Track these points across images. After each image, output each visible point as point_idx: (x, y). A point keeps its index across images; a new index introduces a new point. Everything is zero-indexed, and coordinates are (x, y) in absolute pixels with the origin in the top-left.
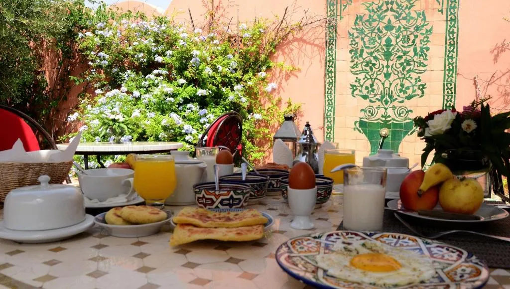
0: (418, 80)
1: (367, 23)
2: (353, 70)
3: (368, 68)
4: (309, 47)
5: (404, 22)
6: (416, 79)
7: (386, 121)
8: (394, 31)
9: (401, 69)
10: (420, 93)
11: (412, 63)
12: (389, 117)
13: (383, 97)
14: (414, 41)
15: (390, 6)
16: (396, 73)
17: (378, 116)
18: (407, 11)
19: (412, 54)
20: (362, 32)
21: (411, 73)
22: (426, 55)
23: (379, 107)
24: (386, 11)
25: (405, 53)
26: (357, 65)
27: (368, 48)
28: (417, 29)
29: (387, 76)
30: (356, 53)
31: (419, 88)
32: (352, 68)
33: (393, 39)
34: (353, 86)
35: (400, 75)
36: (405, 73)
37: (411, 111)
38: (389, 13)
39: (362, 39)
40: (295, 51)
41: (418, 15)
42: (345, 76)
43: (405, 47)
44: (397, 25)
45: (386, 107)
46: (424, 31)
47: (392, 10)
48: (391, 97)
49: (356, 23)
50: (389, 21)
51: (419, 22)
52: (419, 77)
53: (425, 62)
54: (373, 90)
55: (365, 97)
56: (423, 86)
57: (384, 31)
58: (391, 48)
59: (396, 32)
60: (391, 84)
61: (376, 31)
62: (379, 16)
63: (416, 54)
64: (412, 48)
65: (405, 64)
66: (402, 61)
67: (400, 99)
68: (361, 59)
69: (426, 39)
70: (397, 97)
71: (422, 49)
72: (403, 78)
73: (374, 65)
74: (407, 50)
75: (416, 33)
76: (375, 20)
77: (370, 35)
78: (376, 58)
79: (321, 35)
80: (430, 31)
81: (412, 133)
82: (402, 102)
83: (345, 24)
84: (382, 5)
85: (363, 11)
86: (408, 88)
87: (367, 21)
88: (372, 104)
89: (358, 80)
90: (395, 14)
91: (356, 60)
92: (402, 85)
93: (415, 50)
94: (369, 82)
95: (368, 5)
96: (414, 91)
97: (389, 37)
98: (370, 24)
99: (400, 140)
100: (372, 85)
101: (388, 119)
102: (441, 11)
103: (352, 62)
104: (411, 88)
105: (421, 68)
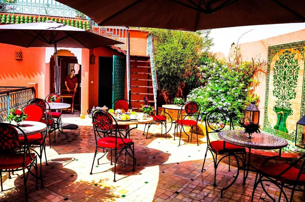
0: (294, 91)
1: (279, 64)
2: (274, 84)
3: (278, 84)
4: (263, 73)
5: (290, 64)
6: (293, 90)
7: (283, 108)
8: (287, 68)
9: (288, 85)
10: (294, 96)
11: (292, 83)
12: (284, 106)
13: (282, 97)
14: (293, 73)
15: (286, 57)
16: (287, 87)
17: (281, 106)
18: (292, 59)
19: (292, 78)
20: (277, 68)
21: (292, 87)
22: (297, 80)
23: (281, 101)
24: (285, 59)
25: (290, 78)
26: (275, 82)
27: (279, 75)
28: (295, 67)
29: (284, 88)
30: (275, 77)
31: (294, 95)
32: (274, 83)
33: (287, 71)
34: (274, 91)
35: (288, 87)
36: (290, 87)
37: (291, 104)
38: (286, 60)
39: (277, 71)
40: (259, 75)
41: (295, 61)
42: (272, 88)
43: (290, 75)
44: (288, 65)
45: (283, 101)
46: (297, 68)
47: (287, 59)
48: (285, 97)
49: (276, 64)
50: (286, 63)
51: (295, 64)
52: (294, 89)
53: (297, 83)
54: (280, 93)
55: (277, 96)
56: (295, 93)
57: (284, 68)
58: (286, 75)
59: (288, 68)
60: (285, 92)
61: (282, 68)
62: (283, 61)
63: (294, 79)
64: (293, 76)
65: (290, 83)
66: (289, 82)
67: (288, 99)
68: (276, 79)
69: (297, 72)
70: (287, 98)
71: (296, 76)
72: (289, 89)
73: (280, 82)
74: (291, 76)
75: (294, 69)
76: (281, 63)
77: (279, 69)
78: (281, 80)
79: (265, 68)
80: (299, 68)
81: (291, 115)
82: (288, 100)
83: (273, 64)
84: (284, 56)
85: (278, 59)
86: (290, 94)
87: (279, 63)
88: (279, 100)
89: (275, 89)
90: (288, 60)
91: (275, 80)
92: (289, 92)
93: (293, 77)
94: (278, 90)
95: (280, 56)
96: (292, 96)
97: (285, 71)
98: (280, 64)
99: (287, 117)
100: (279, 91)
101: (284, 107)
102: (303, 59)
103: (274, 81)
104: (291, 94)
105: (295, 85)
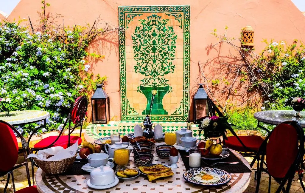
0: (171, 64)
1: (142, 32)
2: (135, 58)
3: (143, 57)
4: (109, 44)
5: (162, 32)
6: (170, 63)
7: (155, 86)
8: (157, 36)
9: (161, 57)
10: (171, 70)
11: (167, 54)
12: (156, 84)
13: (152, 73)
14: (168, 43)
15: (154, 22)
16: (159, 60)
17: (151, 84)
18: (163, 26)
19: (167, 49)
20: (139, 36)
21: (166, 60)
22: (174, 50)
23: (150, 79)
24: (153, 25)
25: (163, 49)
26: (137, 55)
27: (143, 45)
28: (169, 36)
29: (154, 61)
30: (136, 48)
31: (171, 68)
32: (135, 56)
33: (157, 41)
34: (136, 67)
35: (161, 61)
36: (164, 60)
37: (168, 80)
38: (154, 26)
39: (140, 40)
40: (100, 46)
41: (169, 28)
42: (131, 61)
43: (163, 45)
44: (158, 33)
45: (154, 78)
46: (173, 37)
47: (155, 25)
48: (157, 73)
49: (136, 31)
50: (154, 31)
51: (170, 32)
52: (171, 62)
53: (174, 54)
54: (147, 69)
55: (143, 73)
56: (173, 67)
57: (152, 36)
58: (156, 46)
59: (159, 37)
60: (156, 66)
61: (147, 36)
62: (148, 28)
63: (169, 49)
64: (167, 46)
65: (163, 55)
66: (162, 53)
67: (162, 74)
68: (139, 51)
69: (174, 42)
70: (160, 73)
71: (172, 47)
72: (163, 63)
73: (147, 55)
74: (164, 47)
75: (168, 38)
76: (146, 30)
77: (144, 38)
78: (148, 51)
79: (115, 37)
80: (176, 37)
81: (169, 92)
82: (163, 75)
83: (130, 31)
84: (150, 22)
85: (139, 24)
86: (165, 68)
87: (142, 30)
88: (147, 77)
89: (138, 64)
90: (157, 27)
91: (137, 52)
92: (162, 66)
93: (168, 47)
94: (144, 65)
95: (142, 21)
96: (169, 70)
97: (154, 40)
98: (144, 32)
99: (163, 96)
100: (146, 66)
101: (156, 85)
102: (181, 27)
103: (134, 53)
104: (167, 68)
105: (172, 57)
